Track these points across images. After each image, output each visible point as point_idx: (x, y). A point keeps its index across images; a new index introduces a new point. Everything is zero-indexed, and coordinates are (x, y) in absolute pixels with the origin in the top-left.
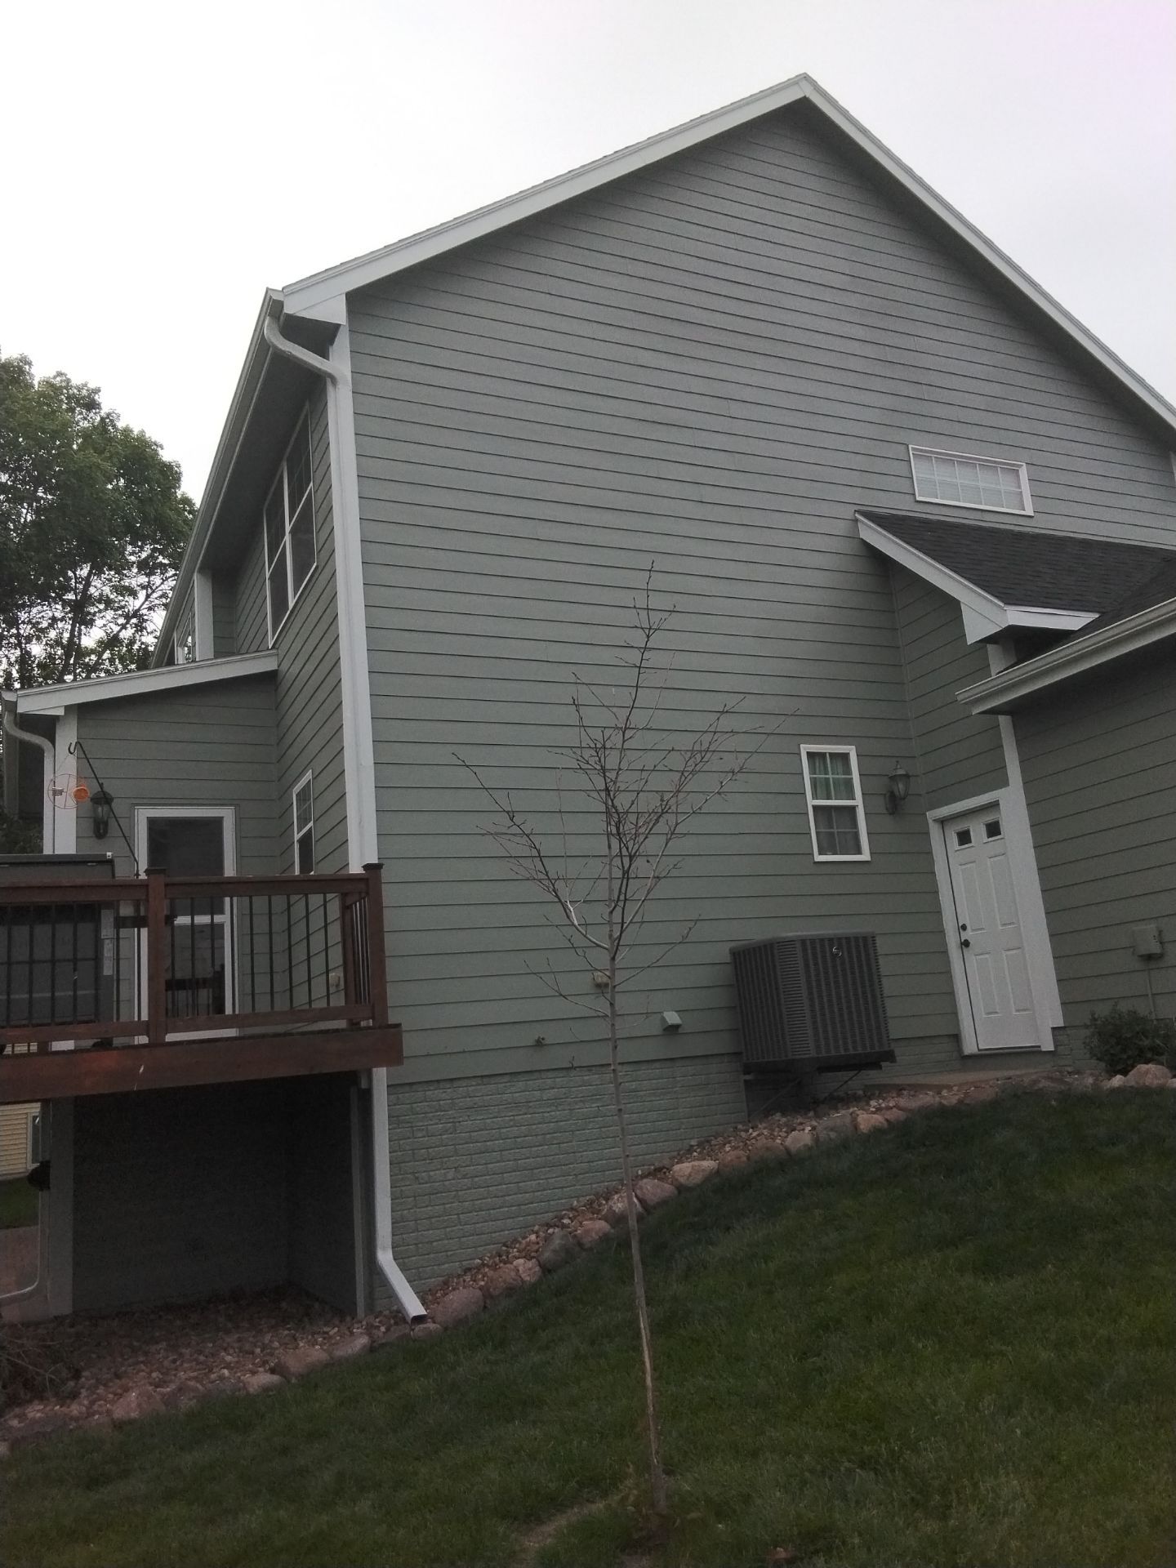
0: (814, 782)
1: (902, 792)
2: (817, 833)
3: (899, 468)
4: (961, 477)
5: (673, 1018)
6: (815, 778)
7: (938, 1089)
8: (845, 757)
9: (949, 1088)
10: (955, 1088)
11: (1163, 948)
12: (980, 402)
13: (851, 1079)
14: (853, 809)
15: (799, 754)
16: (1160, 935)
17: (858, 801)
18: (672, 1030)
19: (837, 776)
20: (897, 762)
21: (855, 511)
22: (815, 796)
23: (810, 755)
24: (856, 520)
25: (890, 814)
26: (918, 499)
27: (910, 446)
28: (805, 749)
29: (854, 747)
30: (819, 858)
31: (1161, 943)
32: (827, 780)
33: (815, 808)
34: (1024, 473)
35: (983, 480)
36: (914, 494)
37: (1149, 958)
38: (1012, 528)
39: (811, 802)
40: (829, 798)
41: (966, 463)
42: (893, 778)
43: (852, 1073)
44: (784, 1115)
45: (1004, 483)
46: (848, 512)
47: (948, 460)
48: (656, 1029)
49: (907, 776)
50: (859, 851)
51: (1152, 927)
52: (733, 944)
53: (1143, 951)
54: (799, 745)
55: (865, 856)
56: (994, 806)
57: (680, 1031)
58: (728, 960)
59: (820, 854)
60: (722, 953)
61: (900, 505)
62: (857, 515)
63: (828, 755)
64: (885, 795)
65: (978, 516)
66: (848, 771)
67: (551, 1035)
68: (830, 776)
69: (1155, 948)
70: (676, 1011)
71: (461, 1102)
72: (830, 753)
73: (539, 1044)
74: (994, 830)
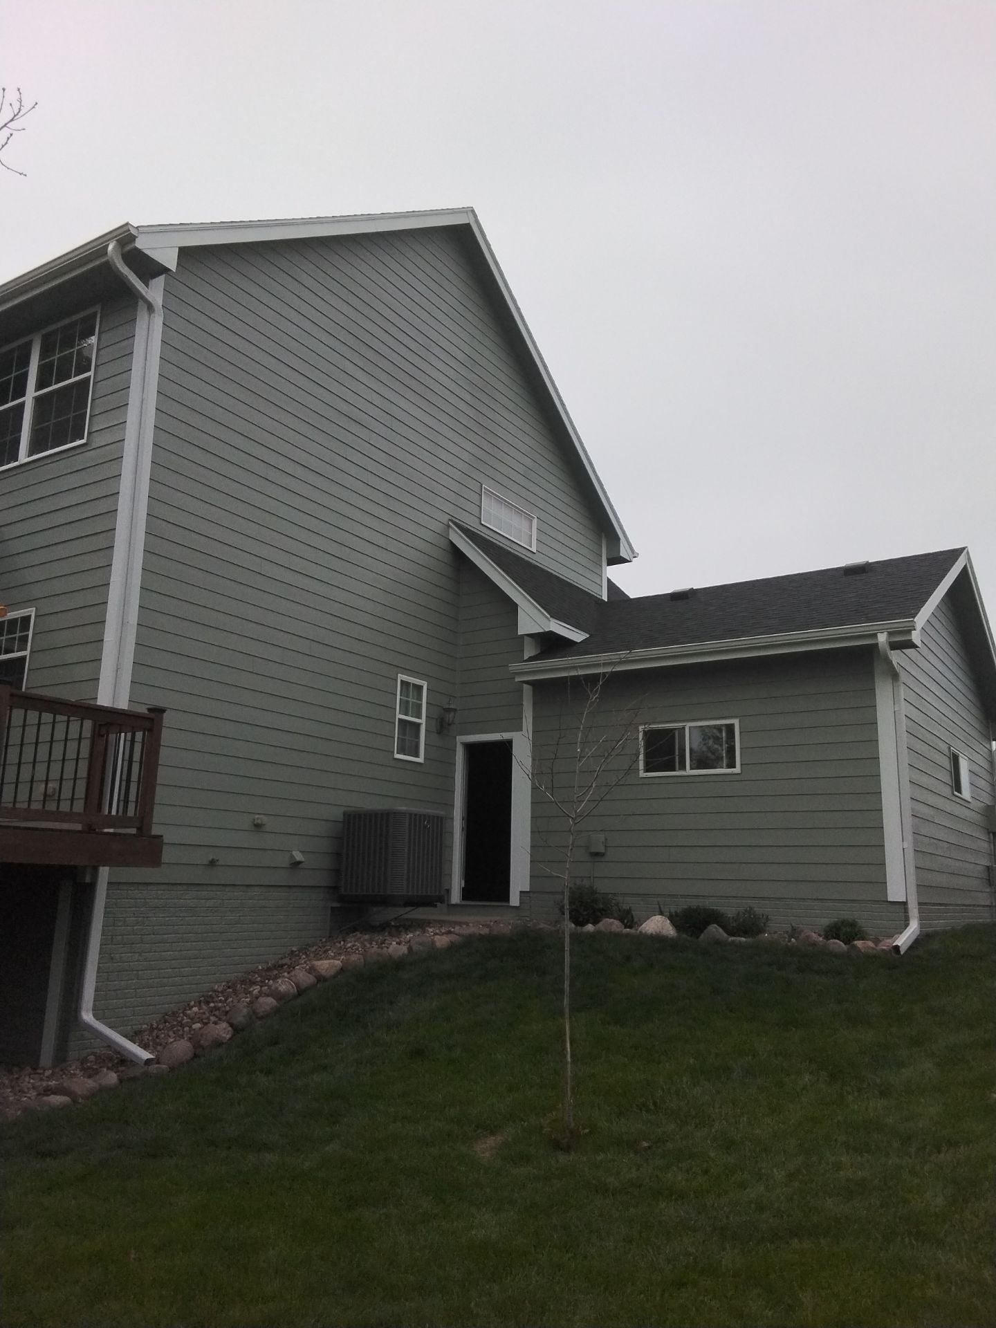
0: (402, 701)
1: (446, 720)
2: (398, 738)
3: (477, 499)
4: (505, 515)
5: (299, 856)
6: (403, 699)
8: (420, 688)
12: (520, 468)
14: (419, 725)
15: (397, 680)
17: (423, 721)
18: (297, 865)
19: (414, 701)
20: (446, 698)
21: (450, 520)
22: (401, 711)
23: (403, 683)
24: (449, 526)
25: (438, 733)
26: (483, 523)
27: (483, 485)
28: (401, 677)
29: (426, 682)
30: (397, 756)
32: (409, 702)
33: (400, 720)
34: (535, 521)
35: (514, 521)
36: (480, 519)
38: (523, 557)
39: (398, 716)
40: (408, 715)
41: (508, 506)
42: (443, 709)
45: (524, 525)
46: (445, 519)
47: (500, 501)
48: (286, 863)
50: (417, 755)
52: (346, 809)
54: (398, 674)
55: (421, 760)
57: (302, 866)
59: (398, 753)
60: (338, 814)
61: (471, 523)
62: (450, 523)
63: (411, 684)
64: (439, 720)
65: (508, 543)
66: (420, 698)
67: (219, 858)
68: (411, 700)
70: (301, 852)
71: (151, 902)
72: (413, 684)
73: (212, 863)
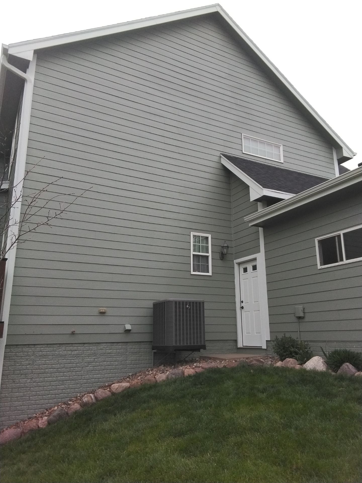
0: (194, 246)
1: (225, 252)
2: (193, 264)
3: (238, 141)
4: (260, 147)
5: (128, 327)
6: (195, 245)
7: (221, 360)
8: (207, 238)
9: (225, 360)
10: (227, 361)
11: (304, 315)
12: (269, 122)
13: (191, 354)
14: (207, 257)
15: (190, 236)
16: (304, 310)
17: (210, 254)
18: (128, 331)
19: (203, 245)
20: (225, 241)
21: (221, 154)
22: (194, 251)
23: (194, 236)
24: (220, 157)
25: (221, 260)
26: (244, 152)
27: (243, 134)
28: (192, 234)
29: (210, 235)
30: (193, 273)
31: (304, 313)
32: (199, 245)
33: (194, 255)
34: (281, 148)
35: (267, 149)
36: (242, 151)
37: (299, 318)
38: (275, 166)
39: (192, 253)
40: (199, 252)
41: (262, 142)
42: (223, 247)
43: (190, 352)
44: (164, 366)
45: (274, 151)
46: (218, 154)
47: (255, 140)
48: (122, 331)
49: (228, 247)
50: (207, 272)
51: (301, 307)
52: (155, 301)
53: (298, 315)
54: (190, 232)
55: (210, 274)
56: (255, 259)
57: (131, 332)
58: (152, 307)
59: (193, 271)
60: (150, 304)
61: (236, 153)
63: (200, 237)
64: (220, 253)
65: (264, 161)
66: (207, 243)
67: (78, 330)
68: (201, 244)
69: (302, 315)
70: (130, 324)
71: (37, 353)
72: (202, 236)
73: (73, 333)
74: (255, 268)
